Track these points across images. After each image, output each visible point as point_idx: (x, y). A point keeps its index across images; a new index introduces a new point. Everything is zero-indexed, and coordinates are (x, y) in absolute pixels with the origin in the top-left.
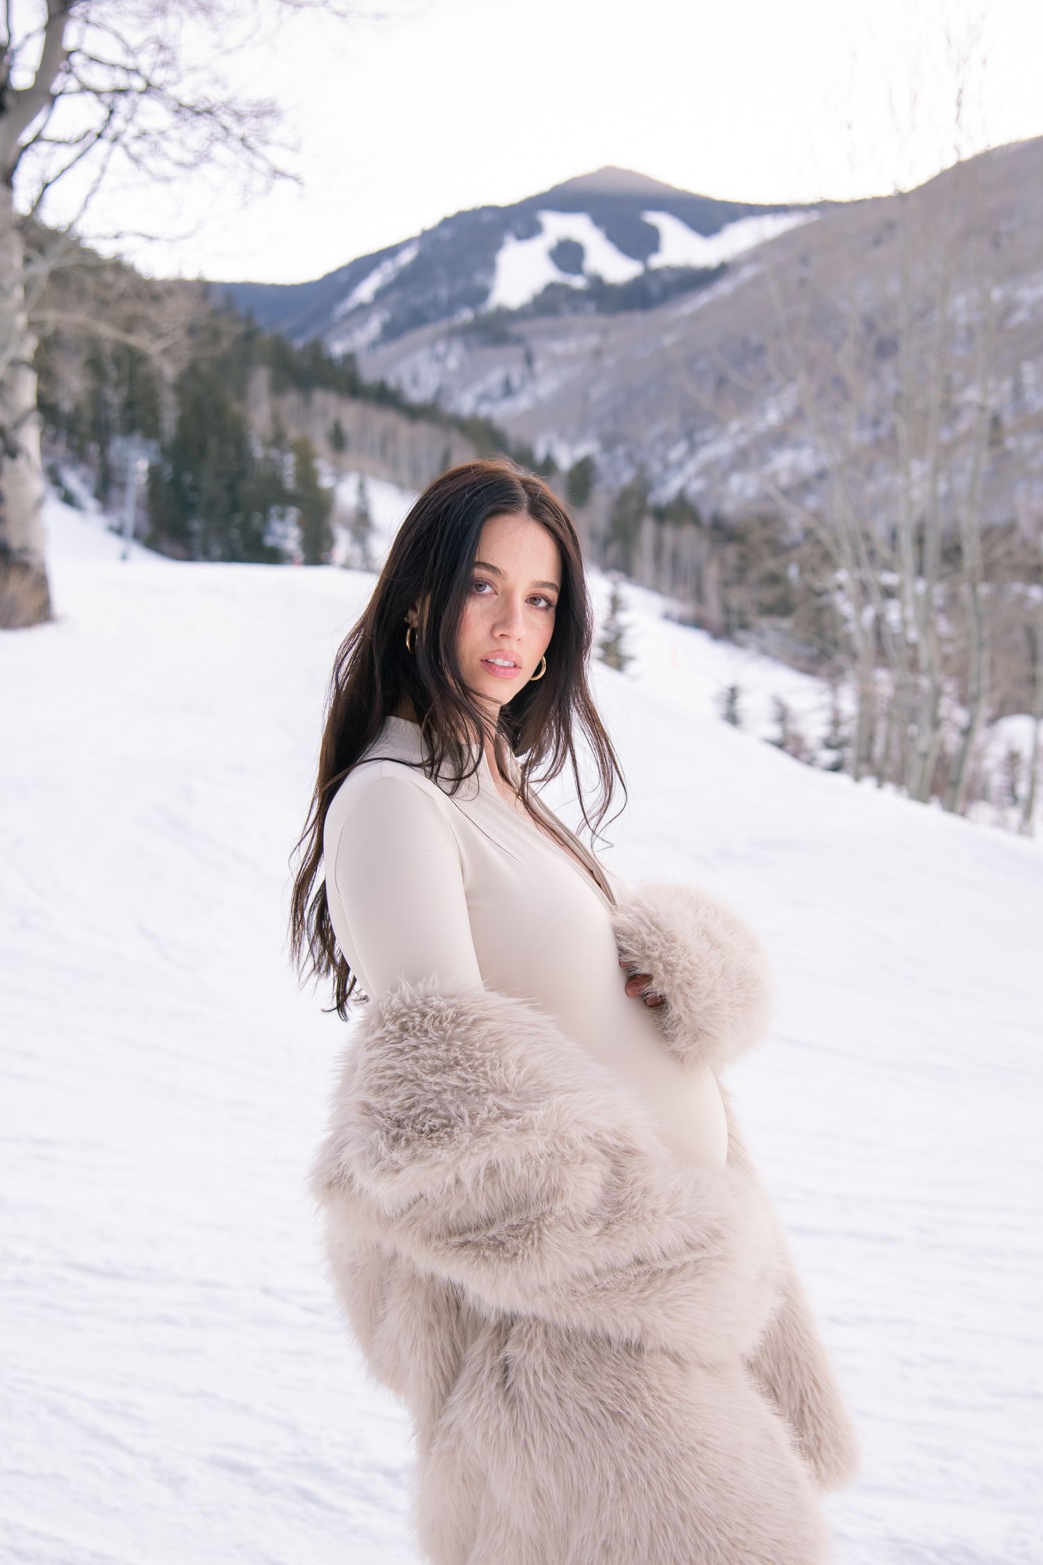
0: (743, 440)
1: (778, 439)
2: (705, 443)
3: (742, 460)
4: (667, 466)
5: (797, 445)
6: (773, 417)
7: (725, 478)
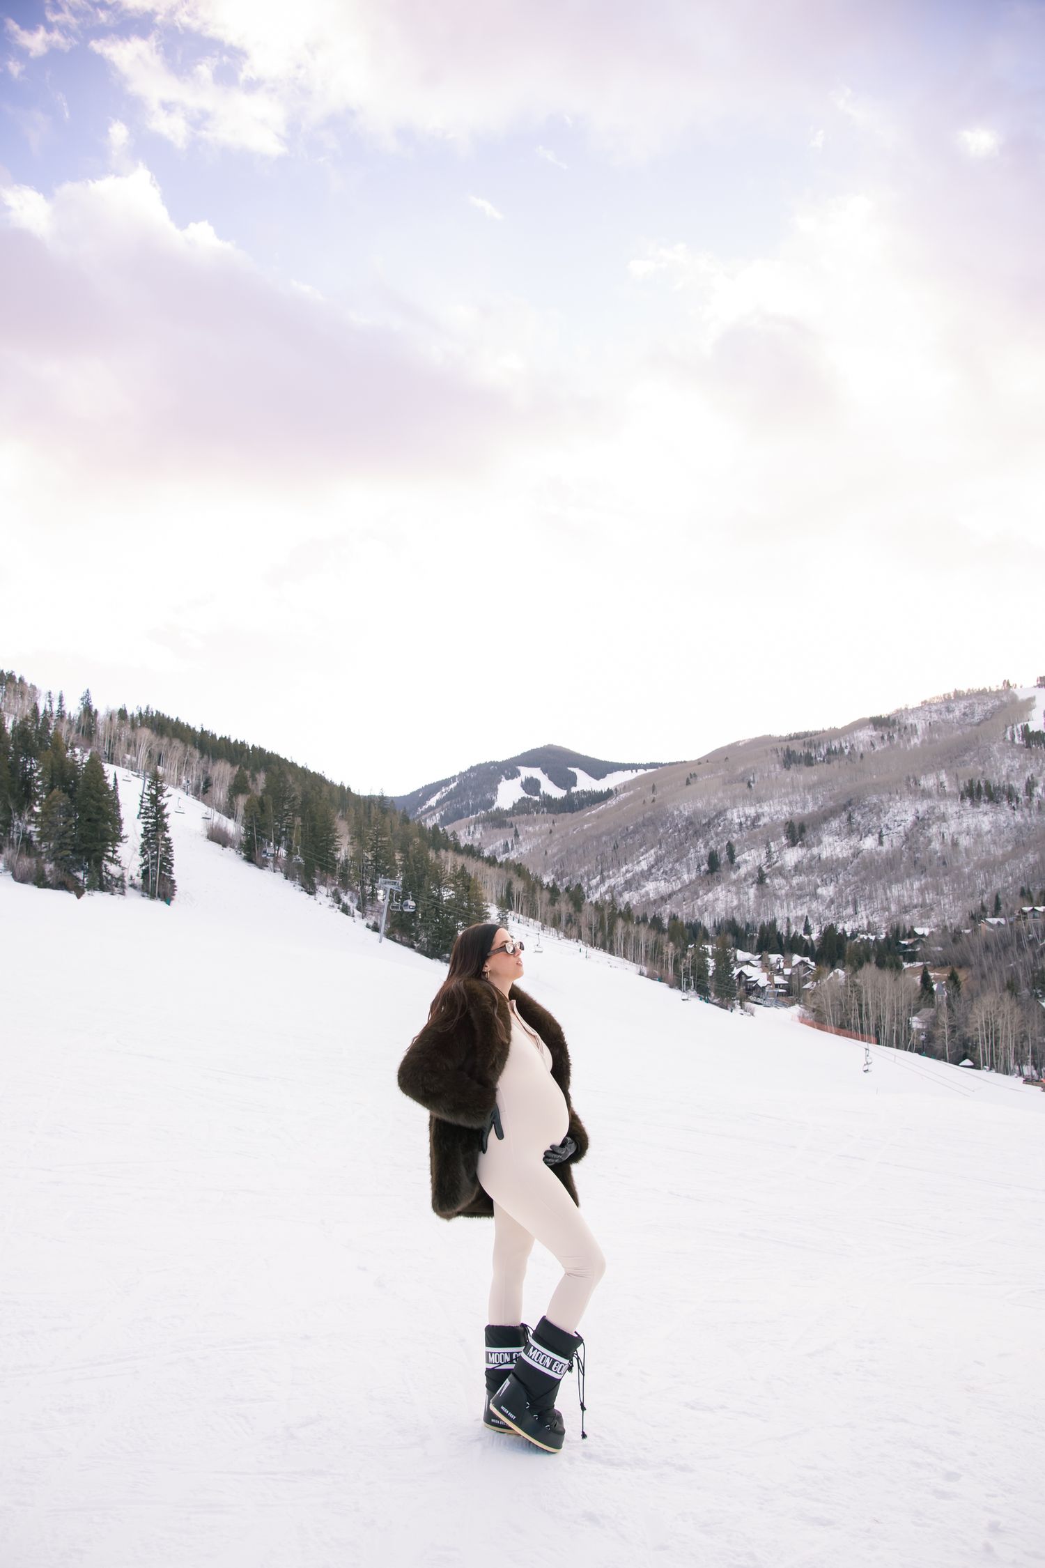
0: (629, 875)
1: (647, 875)
2: (609, 877)
3: (629, 885)
4: (590, 888)
5: (656, 880)
6: (644, 866)
7: (621, 894)
